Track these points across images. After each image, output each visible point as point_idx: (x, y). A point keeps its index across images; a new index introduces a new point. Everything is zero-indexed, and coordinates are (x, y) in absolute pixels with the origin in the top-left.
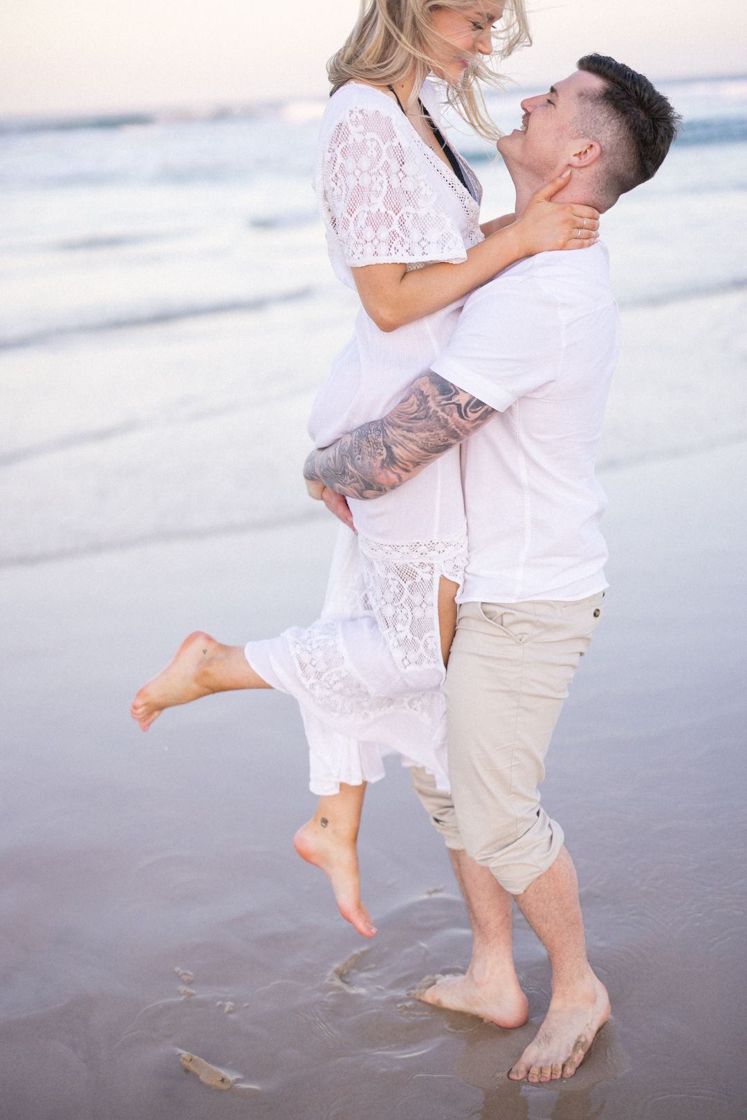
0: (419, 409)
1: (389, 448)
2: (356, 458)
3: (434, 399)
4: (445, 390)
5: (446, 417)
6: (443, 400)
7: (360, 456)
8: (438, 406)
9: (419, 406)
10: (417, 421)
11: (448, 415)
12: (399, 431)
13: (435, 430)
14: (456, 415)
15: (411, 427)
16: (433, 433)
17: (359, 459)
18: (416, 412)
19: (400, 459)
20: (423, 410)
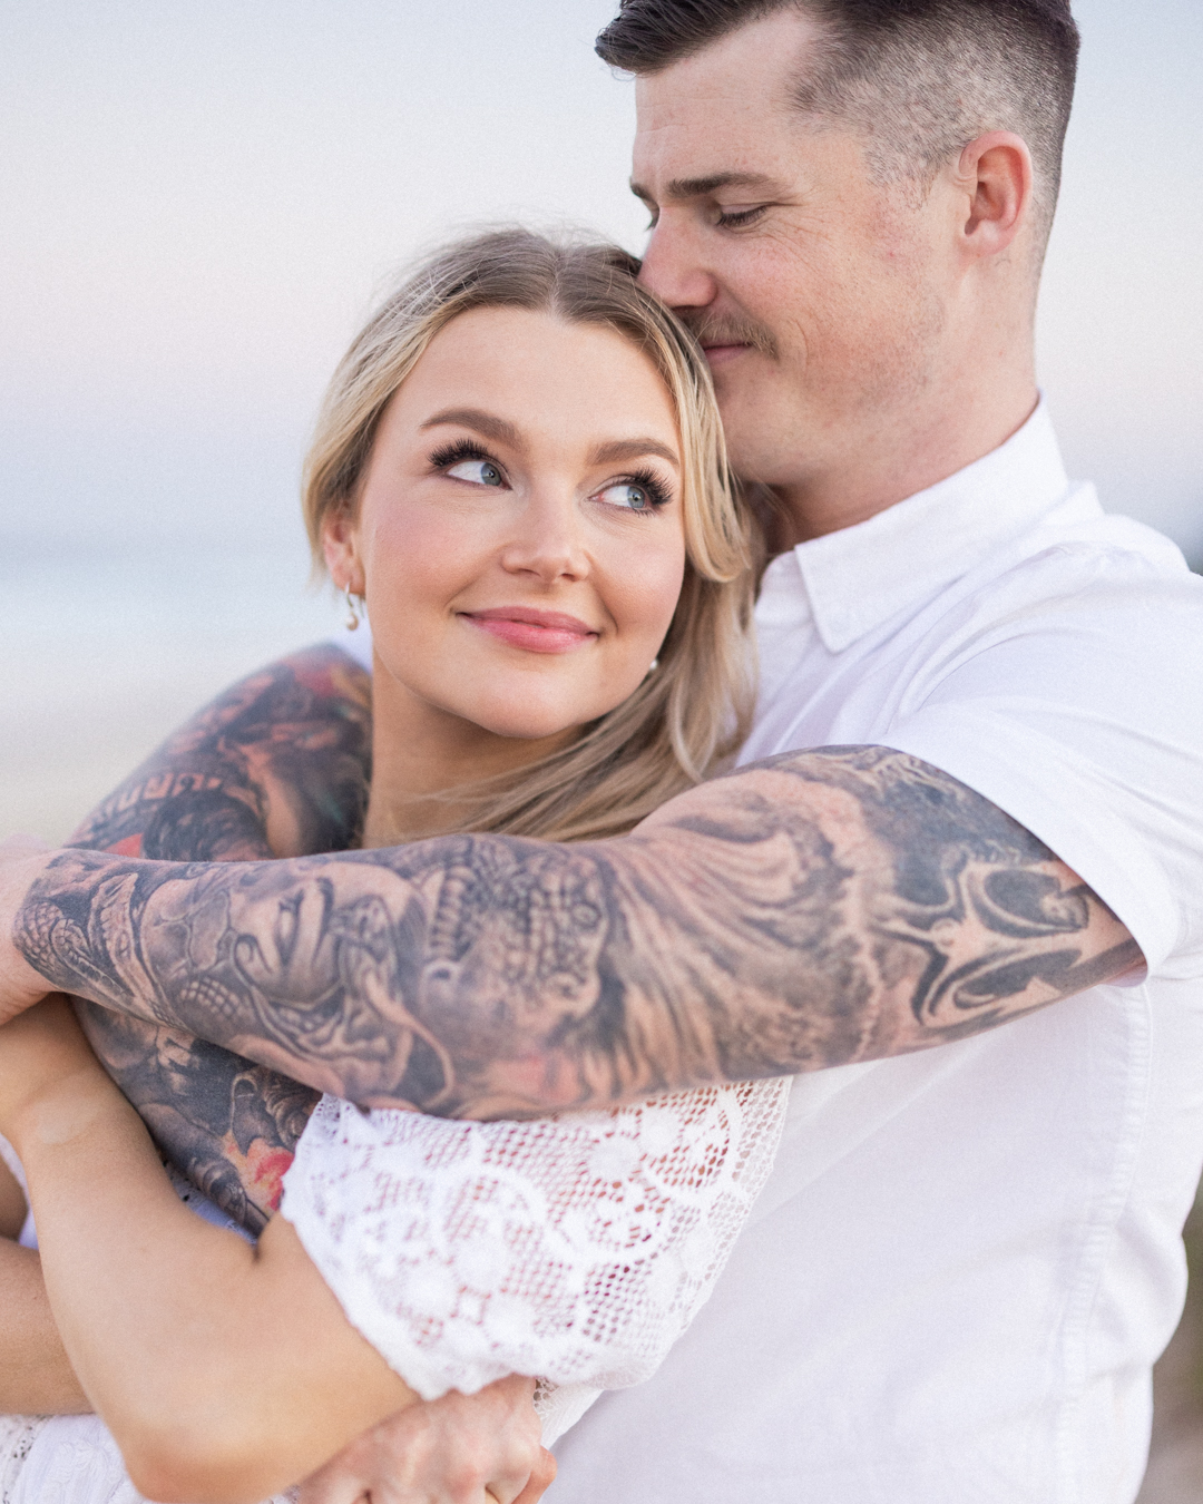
0: (793, 901)
1: (612, 988)
2: (430, 969)
3: (867, 896)
4: (924, 885)
5: (874, 979)
6: (901, 914)
7: (455, 969)
8: (872, 929)
9: (802, 890)
10: (771, 943)
11: (884, 976)
12: (684, 946)
13: (809, 1007)
14: (907, 988)
15: (732, 953)
16: (796, 1015)
17: (444, 975)
18: (780, 906)
19: (634, 1044)
20: (812, 913)
